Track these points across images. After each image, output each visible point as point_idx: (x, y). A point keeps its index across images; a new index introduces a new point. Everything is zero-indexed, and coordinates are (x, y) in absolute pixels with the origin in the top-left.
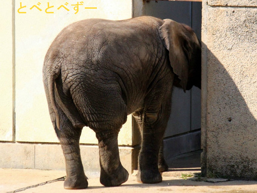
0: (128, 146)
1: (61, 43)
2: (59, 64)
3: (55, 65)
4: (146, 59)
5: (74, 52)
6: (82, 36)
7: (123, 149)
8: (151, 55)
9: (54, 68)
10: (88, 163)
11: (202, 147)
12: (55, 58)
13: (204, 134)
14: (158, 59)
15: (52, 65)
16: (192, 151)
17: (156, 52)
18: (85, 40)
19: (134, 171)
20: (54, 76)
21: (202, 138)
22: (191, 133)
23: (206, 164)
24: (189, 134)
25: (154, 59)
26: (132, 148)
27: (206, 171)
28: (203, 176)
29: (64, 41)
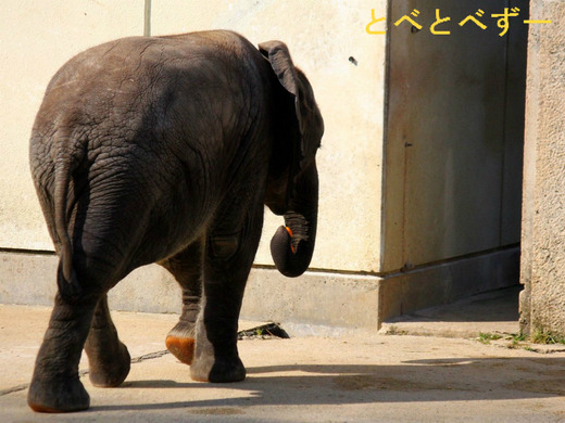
0: (372, 273)
1: (82, 95)
2: (83, 138)
3: (74, 141)
4: (232, 126)
5: (116, 114)
6: (127, 78)
7: (361, 280)
8: (241, 114)
9: (72, 146)
10: (291, 306)
11: (522, 281)
12: (72, 127)
13: (528, 254)
14: (250, 121)
15: (67, 141)
16: (501, 289)
17: (248, 106)
18: (135, 88)
19: (383, 324)
20: (71, 163)
21: (522, 261)
22: (502, 252)
23: (529, 315)
24: (497, 253)
25: (244, 123)
26: (380, 278)
27: (529, 329)
28: (523, 339)
29: (88, 91)
